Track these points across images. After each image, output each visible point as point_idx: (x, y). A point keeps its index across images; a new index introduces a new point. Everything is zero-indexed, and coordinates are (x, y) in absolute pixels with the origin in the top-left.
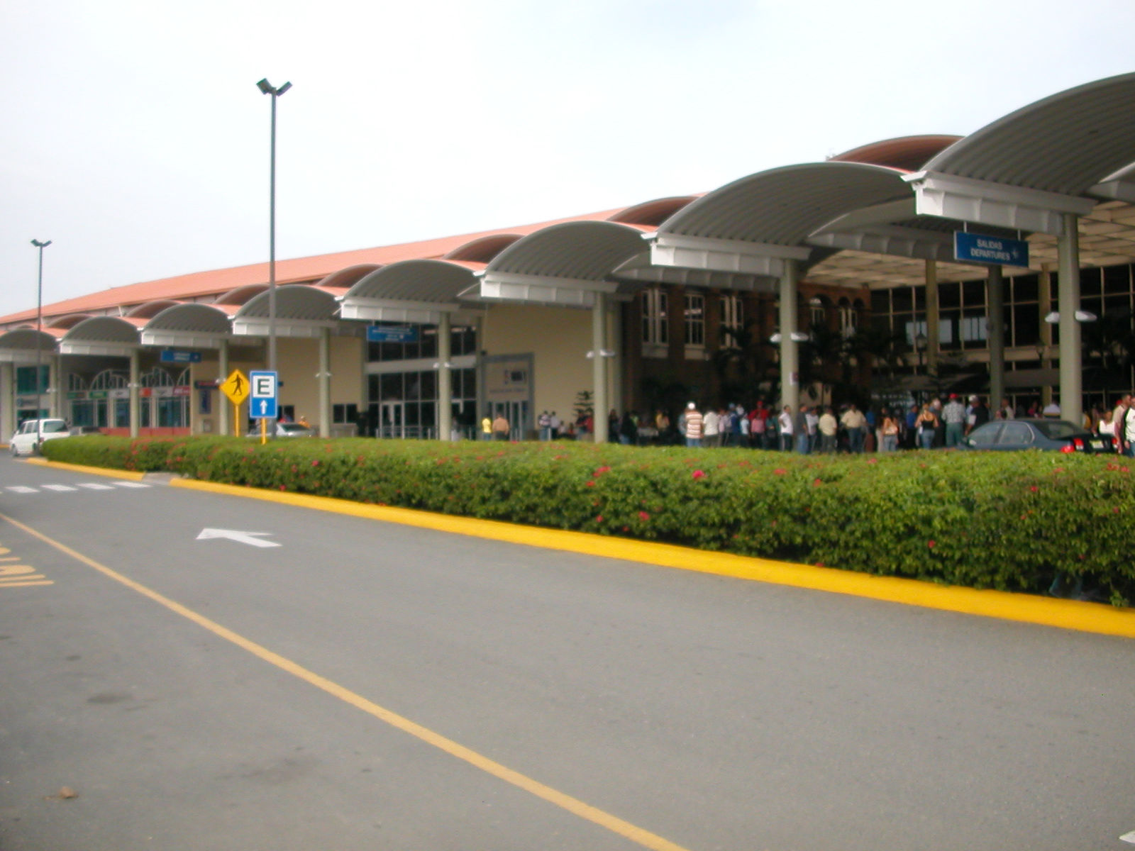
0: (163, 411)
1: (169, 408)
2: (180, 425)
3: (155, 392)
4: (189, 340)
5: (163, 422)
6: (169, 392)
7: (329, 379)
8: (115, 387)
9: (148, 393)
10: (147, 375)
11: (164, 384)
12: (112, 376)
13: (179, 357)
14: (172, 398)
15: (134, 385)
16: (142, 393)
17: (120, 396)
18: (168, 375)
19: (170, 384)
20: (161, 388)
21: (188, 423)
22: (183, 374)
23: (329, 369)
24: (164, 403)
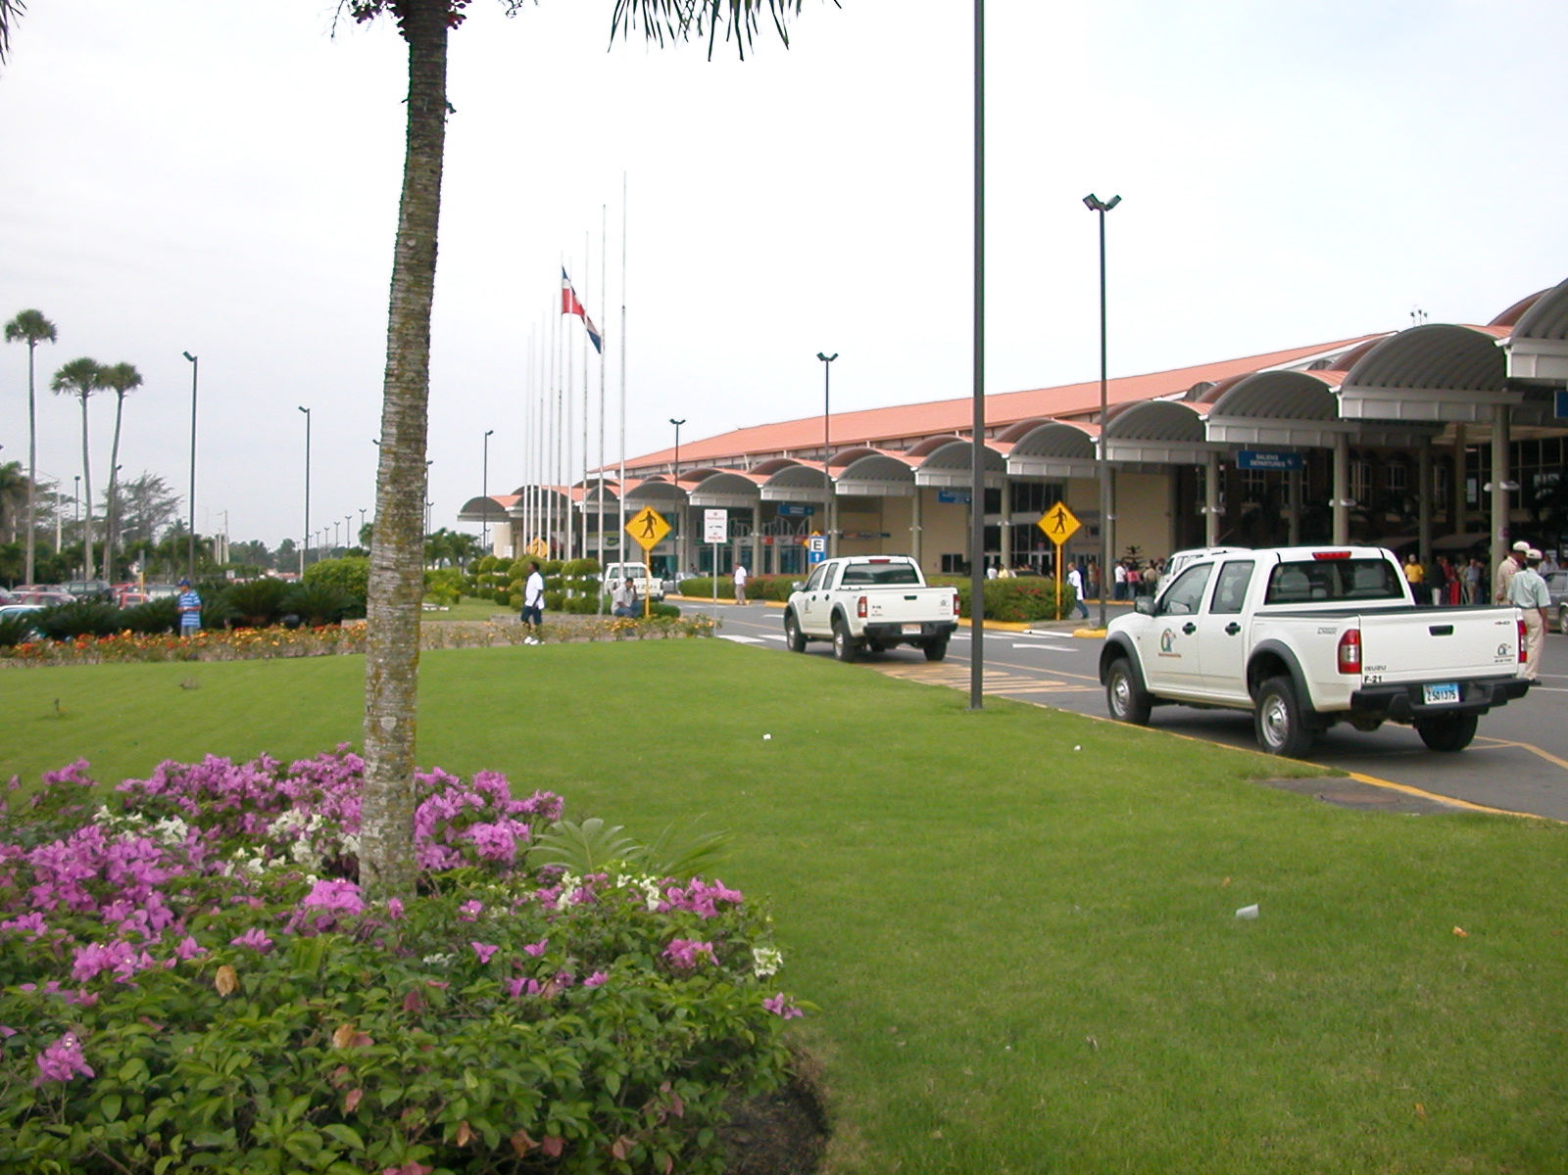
0: (784, 558)
1: (790, 555)
2: (799, 572)
3: (777, 541)
4: (803, 496)
5: (783, 570)
6: (789, 540)
7: (920, 533)
8: (739, 535)
9: (771, 541)
10: (770, 524)
11: (785, 533)
12: (737, 524)
13: (794, 511)
14: (792, 547)
15: (755, 534)
16: (764, 541)
17: (745, 544)
18: (789, 525)
19: (791, 533)
20: (782, 537)
21: (807, 572)
22: (803, 524)
23: (920, 523)
24: (784, 551)
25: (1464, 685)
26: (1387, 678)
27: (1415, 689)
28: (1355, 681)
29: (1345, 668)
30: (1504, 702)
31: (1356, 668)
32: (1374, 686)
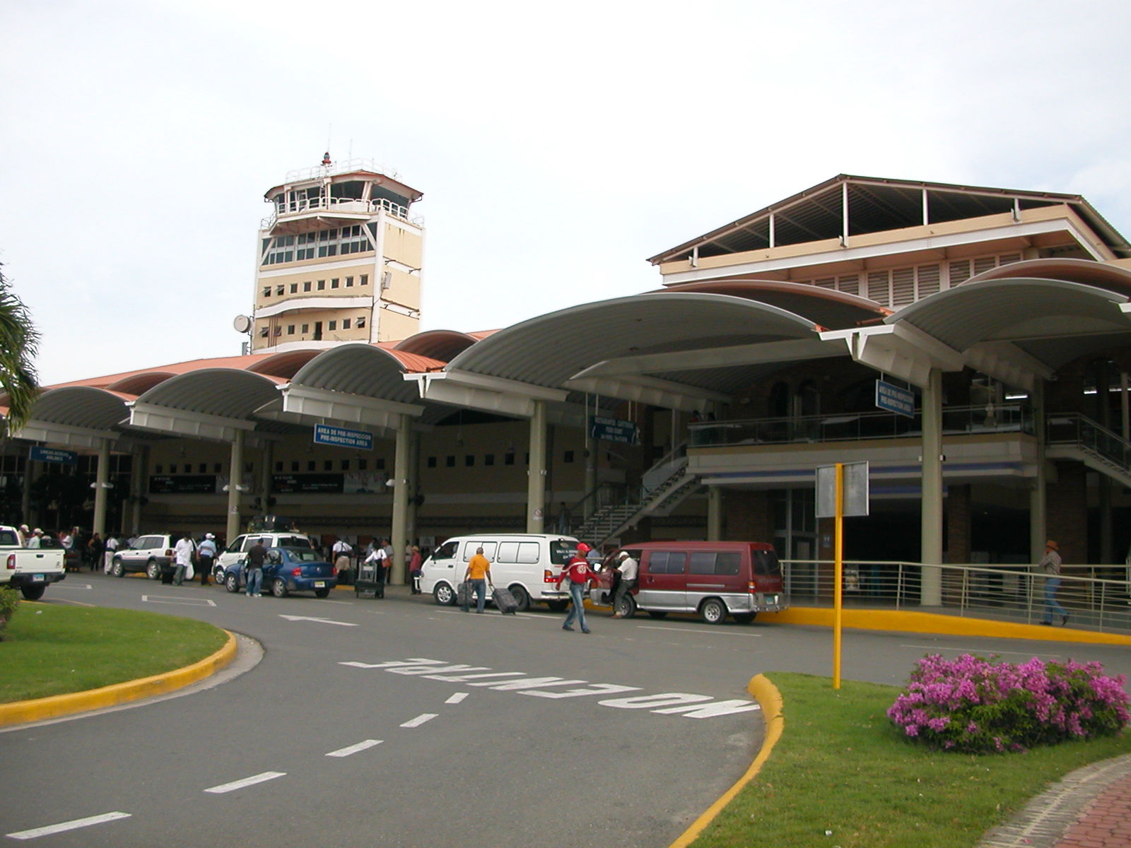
25: (46, 575)
26: (22, 571)
27: (31, 575)
28: (12, 572)
29: (9, 567)
30: (58, 581)
31: (13, 567)
32: (19, 574)
